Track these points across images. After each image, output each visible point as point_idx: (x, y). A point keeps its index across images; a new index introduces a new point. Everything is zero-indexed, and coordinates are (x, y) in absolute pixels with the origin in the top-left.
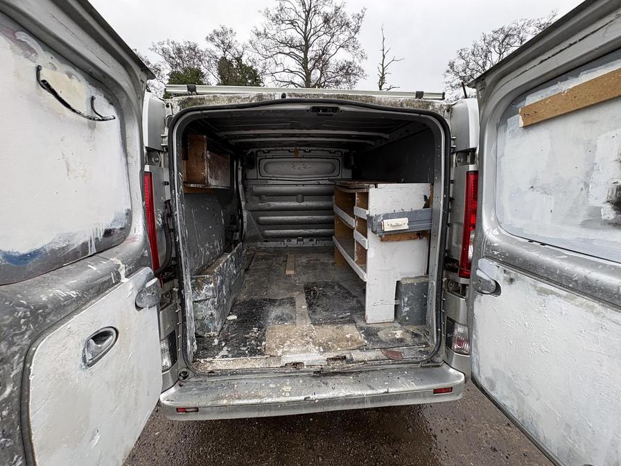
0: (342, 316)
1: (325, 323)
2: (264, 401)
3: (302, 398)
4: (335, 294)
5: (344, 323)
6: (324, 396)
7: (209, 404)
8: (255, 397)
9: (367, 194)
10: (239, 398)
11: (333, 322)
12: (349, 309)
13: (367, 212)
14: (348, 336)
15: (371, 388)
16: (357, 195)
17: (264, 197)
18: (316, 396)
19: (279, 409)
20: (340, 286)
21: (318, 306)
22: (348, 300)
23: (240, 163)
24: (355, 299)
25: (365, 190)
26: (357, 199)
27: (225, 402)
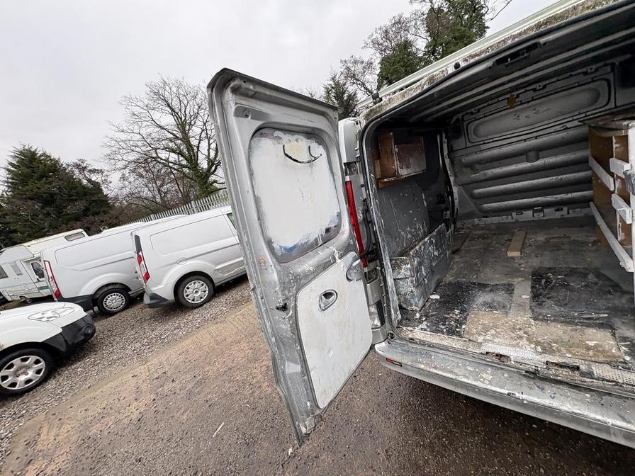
0: (589, 316)
1: (554, 321)
2: (460, 379)
3: (506, 392)
4: (585, 286)
5: (589, 326)
6: (536, 400)
7: (409, 363)
8: (450, 372)
9: (626, 137)
10: (435, 368)
11: (568, 321)
12: (608, 308)
13: (627, 167)
14: (591, 344)
15: (624, 419)
16: (614, 141)
17: (478, 166)
18: (524, 396)
19: (476, 392)
20: (599, 275)
21: (548, 298)
22: (609, 296)
23: (444, 135)
24: (627, 297)
25: (623, 133)
26: (614, 146)
27: (422, 366)
